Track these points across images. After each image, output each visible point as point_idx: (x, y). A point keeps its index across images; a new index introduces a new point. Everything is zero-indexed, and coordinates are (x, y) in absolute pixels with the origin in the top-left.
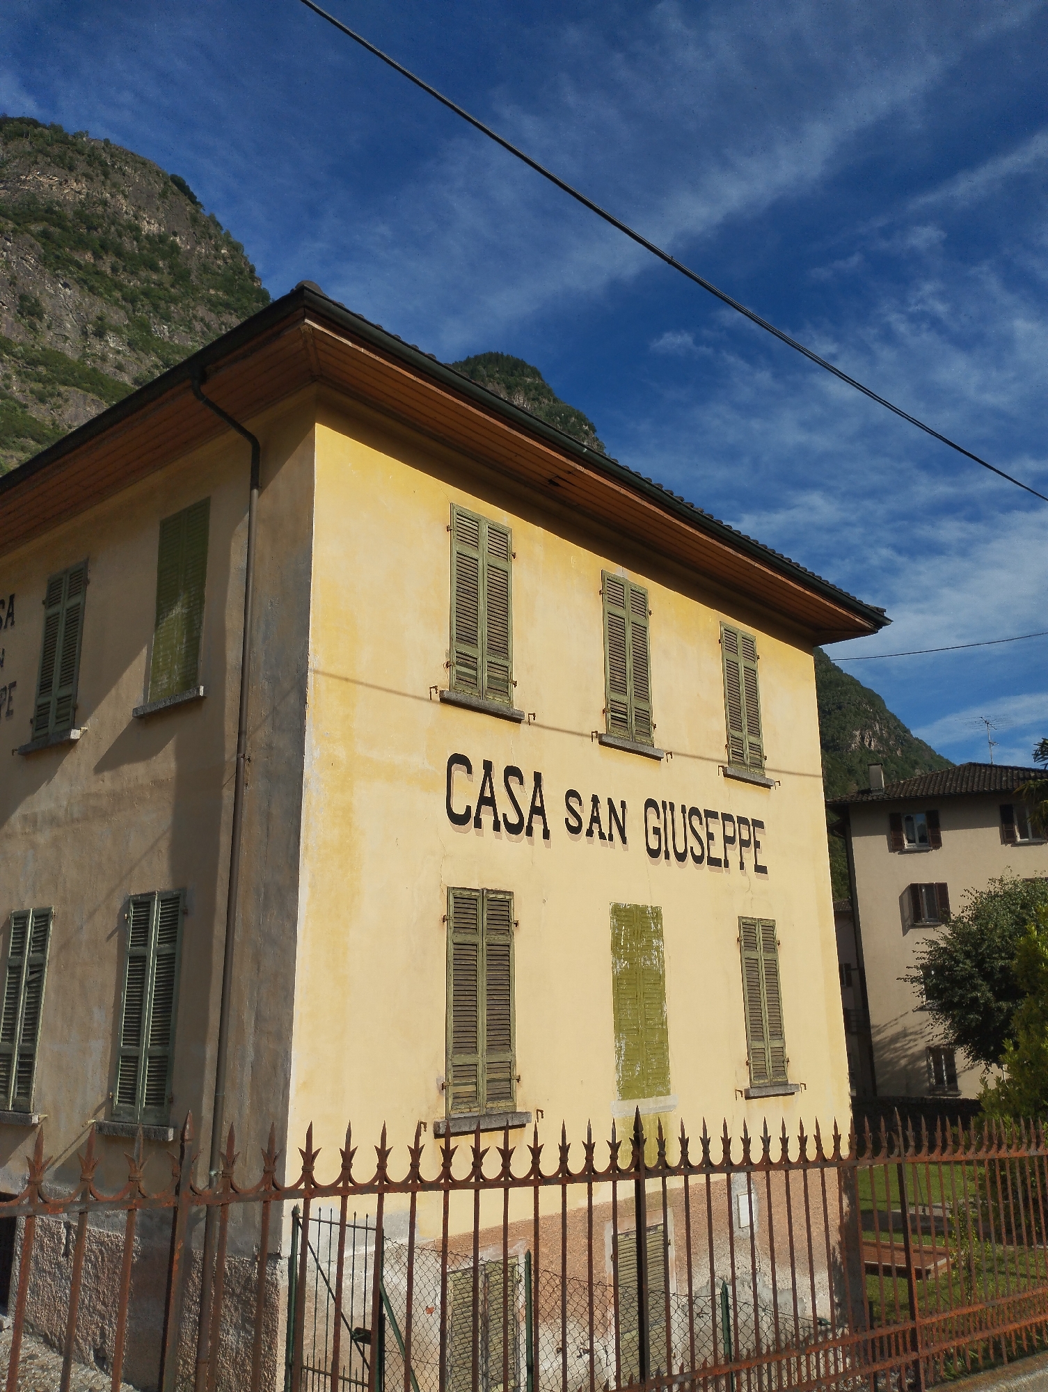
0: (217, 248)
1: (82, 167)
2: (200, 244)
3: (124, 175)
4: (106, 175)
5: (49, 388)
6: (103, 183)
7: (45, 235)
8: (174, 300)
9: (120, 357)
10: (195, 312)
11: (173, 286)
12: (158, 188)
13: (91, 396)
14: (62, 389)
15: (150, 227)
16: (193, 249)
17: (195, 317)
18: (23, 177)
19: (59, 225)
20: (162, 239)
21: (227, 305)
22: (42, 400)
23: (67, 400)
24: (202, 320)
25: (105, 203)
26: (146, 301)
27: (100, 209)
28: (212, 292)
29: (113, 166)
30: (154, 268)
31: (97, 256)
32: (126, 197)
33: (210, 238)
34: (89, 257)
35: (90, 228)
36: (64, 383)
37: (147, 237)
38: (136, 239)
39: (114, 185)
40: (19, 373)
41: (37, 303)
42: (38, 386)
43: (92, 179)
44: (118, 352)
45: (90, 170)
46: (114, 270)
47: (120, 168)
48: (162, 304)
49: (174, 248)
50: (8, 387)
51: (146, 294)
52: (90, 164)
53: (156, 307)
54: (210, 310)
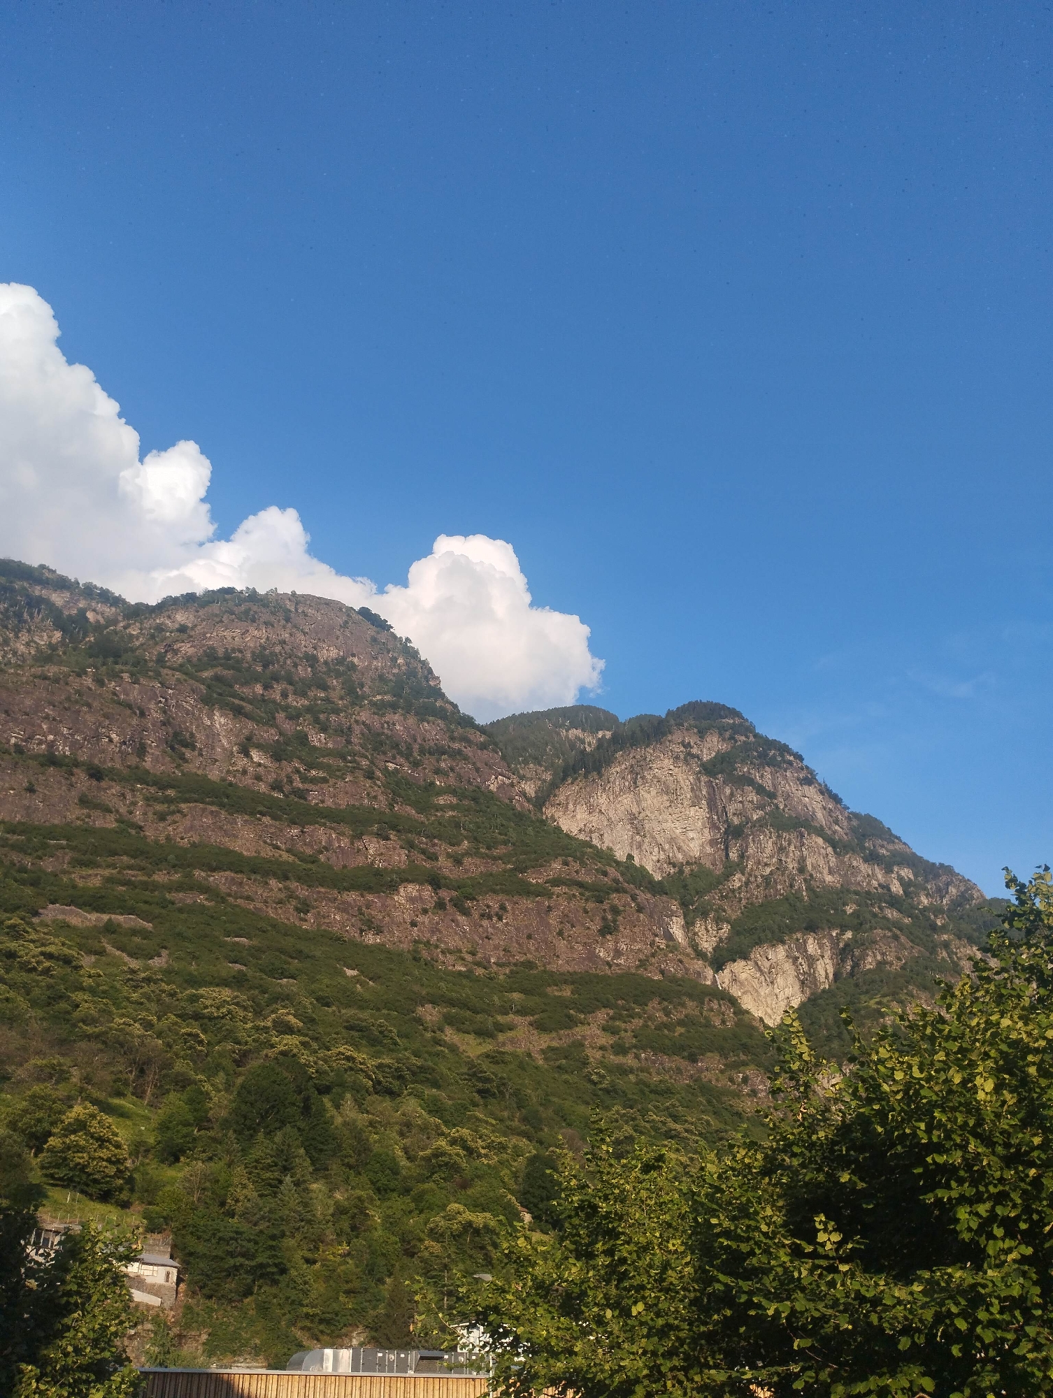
0: (394, 660)
1: (265, 616)
2: (377, 658)
3: (306, 615)
4: (288, 620)
5: (173, 808)
6: (284, 627)
7: (217, 678)
8: (337, 711)
9: (260, 769)
10: (358, 718)
11: (342, 698)
12: (340, 621)
13: (214, 808)
14: (183, 806)
15: (329, 653)
16: (370, 663)
17: (357, 722)
18: (208, 635)
19: (233, 668)
20: (340, 661)
21: (394, 707)
22: (162, 817)
23: (185, 816)
24: (364, 723)
25: (283, 642)
26: (308, 716)
27: (278, 649)
28: (379, 697)
29: (296, 610)
30: (325, 688)
31: (266, 687)
32: (305, 633)
33: (388, 652)
34: (259, 689)
35: (265, 666)
36: (187, 801)
37: (326, 663)
38: (311, 666)
39: (295, 626)
40: (147, 799)
41: (192, 735)
42: (159, 807)
43: (273, 626)
44: (260, 765)
45: (272, 619)
46: (284, 695)
47: (303, 612)
48: (322, 716)
49: (353, 667)
50: (131, 813)
51: (309, 710)
52: (273, 613)
53: (317, 721)
54: (374, 713)
